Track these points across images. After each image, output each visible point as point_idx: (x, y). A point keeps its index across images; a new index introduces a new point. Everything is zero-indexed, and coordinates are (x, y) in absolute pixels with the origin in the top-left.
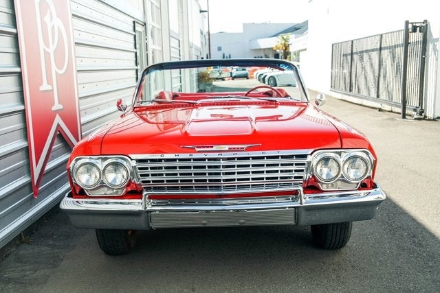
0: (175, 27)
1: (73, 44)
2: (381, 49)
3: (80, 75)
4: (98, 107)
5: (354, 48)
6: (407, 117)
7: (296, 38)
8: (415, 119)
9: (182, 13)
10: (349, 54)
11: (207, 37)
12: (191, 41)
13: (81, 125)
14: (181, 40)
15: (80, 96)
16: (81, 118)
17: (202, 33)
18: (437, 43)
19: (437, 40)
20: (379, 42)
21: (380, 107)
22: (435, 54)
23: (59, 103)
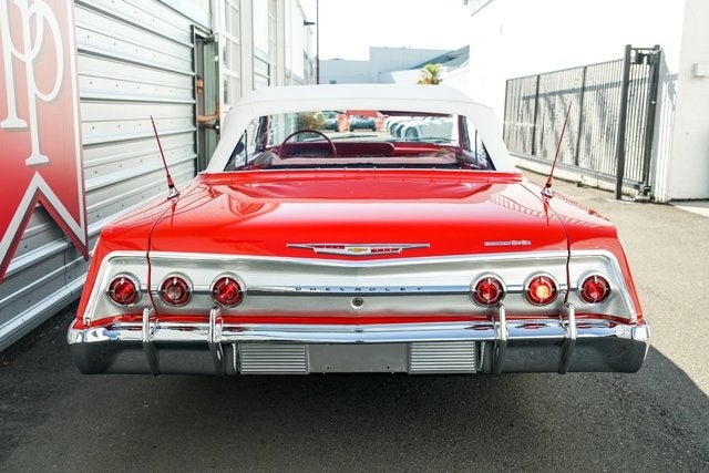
0: (262, 43)
1: (73, 51)
2: (584, 89)
3: (86, 106)
4: (119, 163)
5: (541, 86)
6: (623, 197)
7: (448, 71)
8: (637, 201)
9: (276, 22)
10: (532, 97)
11: (315, 65)
12: (288, 67)
13: (85, 193)
14: (272, 64)
15: (85, 142)
16: (86, 182)
17: (306, 57)
18: (675, 82)
19: (675, 77)
20: (581, 78)
21: (580, 179)
22: (671, 98)
23: (41, 153)
